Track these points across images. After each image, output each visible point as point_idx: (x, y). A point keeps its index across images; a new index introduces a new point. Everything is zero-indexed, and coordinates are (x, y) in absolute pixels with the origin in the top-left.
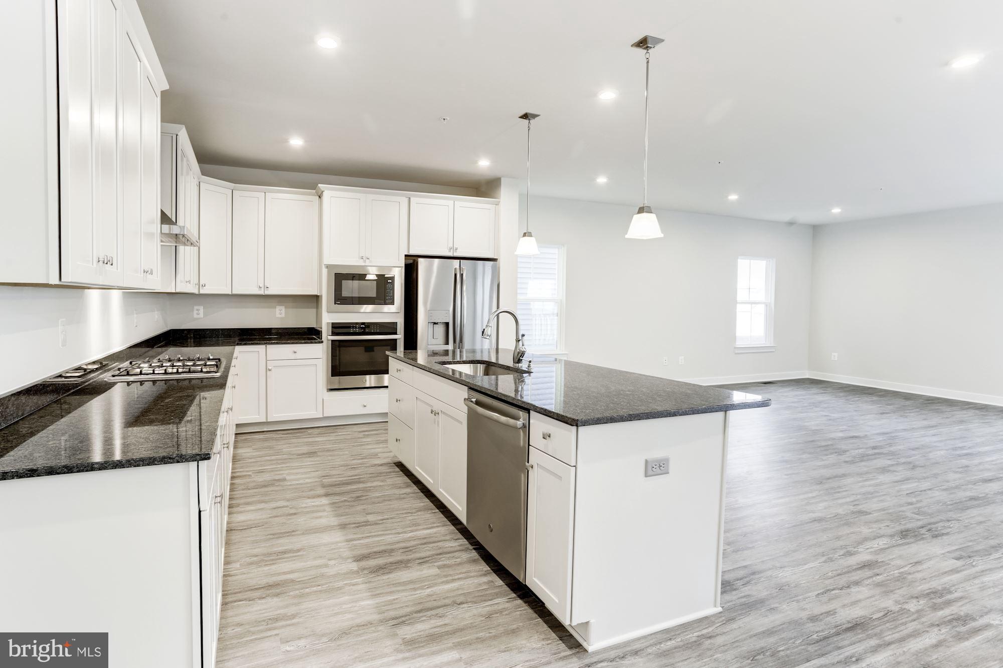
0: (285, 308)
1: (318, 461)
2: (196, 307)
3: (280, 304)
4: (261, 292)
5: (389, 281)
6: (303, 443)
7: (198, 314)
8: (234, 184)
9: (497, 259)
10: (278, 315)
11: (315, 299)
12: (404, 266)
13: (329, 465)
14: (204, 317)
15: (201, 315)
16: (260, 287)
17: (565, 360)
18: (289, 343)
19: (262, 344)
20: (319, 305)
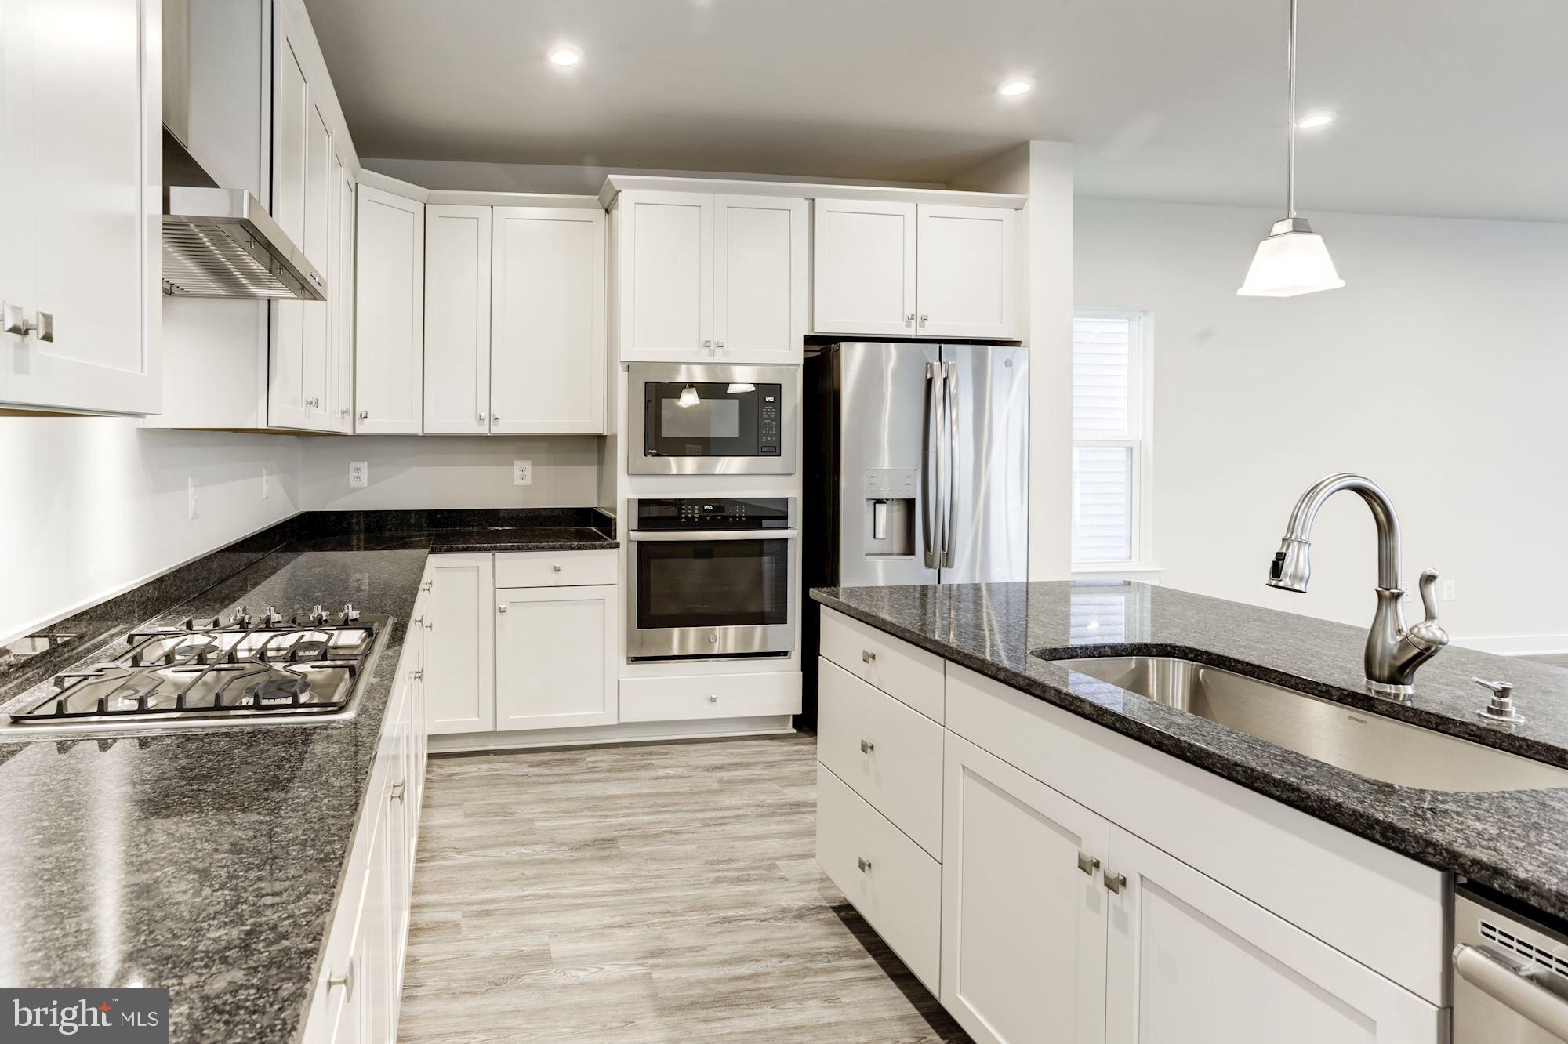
0: (533, 464)
1: (626, 879)
2: (353, 465)
3: (522, 455)
4: (483, 430)
5: (767, 399)
6: (578, 799)
7: (358, 479)
8: (428, 191)
9: (1021, 342)
10: (517, 481)
11: (597, 445)
12: (802, 362)
13: (658, 901)
14: (368, 486)
15: (364, 482)
16: (481, 419)
17: (1154, 587)
18: (544, 549)
19: (485, 550)
20: (607, 457)
